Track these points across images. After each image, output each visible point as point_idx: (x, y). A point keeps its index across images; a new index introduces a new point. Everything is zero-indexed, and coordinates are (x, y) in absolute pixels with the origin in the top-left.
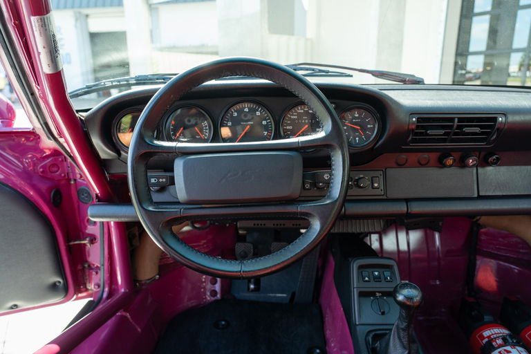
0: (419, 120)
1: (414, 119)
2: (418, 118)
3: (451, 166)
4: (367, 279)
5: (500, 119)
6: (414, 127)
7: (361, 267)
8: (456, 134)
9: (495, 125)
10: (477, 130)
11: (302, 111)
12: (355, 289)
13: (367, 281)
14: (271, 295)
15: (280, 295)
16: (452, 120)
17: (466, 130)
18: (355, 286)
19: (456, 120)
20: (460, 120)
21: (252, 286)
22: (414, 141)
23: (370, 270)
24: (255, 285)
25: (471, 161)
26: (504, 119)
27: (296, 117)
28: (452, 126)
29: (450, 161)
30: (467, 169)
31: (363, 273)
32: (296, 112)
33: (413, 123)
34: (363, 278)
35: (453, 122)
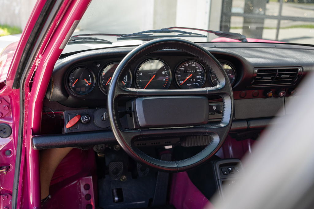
0: (259, 71)
1: (256, 71)
2: (258, 70)
3: (271, 97)
4: (225, 173)
5: (300, 70)
6: (256, 75)
7: (221, 166)
8: (277, 78)
9: (297, 73)
10: (288, 76)
11: (188, 65)
12: (219, 180)
13: (226, 174)
14: (133, 203)
15: (140, 202)
16: (275, 71)
17: (283, 76)
18: (219, 178)
19: (278, 71)
20: (280, 70)
21: (116, 199)
22: (255, 83)
23: (226, 167)
24: (118, 197)
25: (282, 93)
26: (302, 69)
27: (183, 69)
28: (276, 74)
29: (270, 94)
30: (279, 98)
31: (222, 169)
32: (184, 65)
33: (256, 73)
34: (223, 173)
35: (276, 72)
